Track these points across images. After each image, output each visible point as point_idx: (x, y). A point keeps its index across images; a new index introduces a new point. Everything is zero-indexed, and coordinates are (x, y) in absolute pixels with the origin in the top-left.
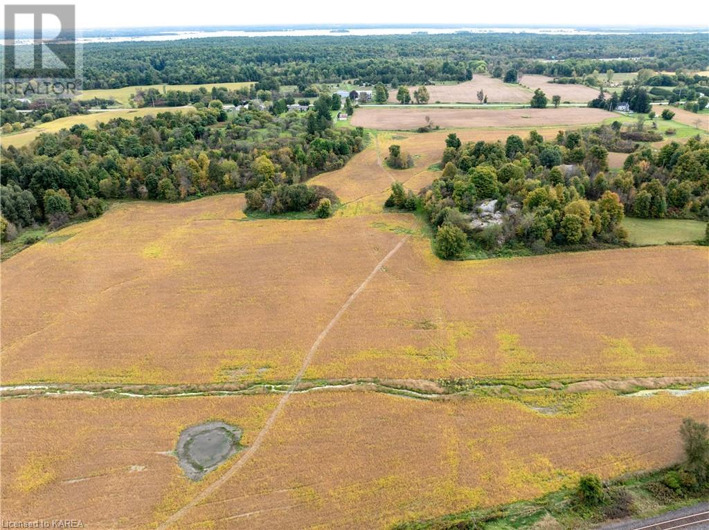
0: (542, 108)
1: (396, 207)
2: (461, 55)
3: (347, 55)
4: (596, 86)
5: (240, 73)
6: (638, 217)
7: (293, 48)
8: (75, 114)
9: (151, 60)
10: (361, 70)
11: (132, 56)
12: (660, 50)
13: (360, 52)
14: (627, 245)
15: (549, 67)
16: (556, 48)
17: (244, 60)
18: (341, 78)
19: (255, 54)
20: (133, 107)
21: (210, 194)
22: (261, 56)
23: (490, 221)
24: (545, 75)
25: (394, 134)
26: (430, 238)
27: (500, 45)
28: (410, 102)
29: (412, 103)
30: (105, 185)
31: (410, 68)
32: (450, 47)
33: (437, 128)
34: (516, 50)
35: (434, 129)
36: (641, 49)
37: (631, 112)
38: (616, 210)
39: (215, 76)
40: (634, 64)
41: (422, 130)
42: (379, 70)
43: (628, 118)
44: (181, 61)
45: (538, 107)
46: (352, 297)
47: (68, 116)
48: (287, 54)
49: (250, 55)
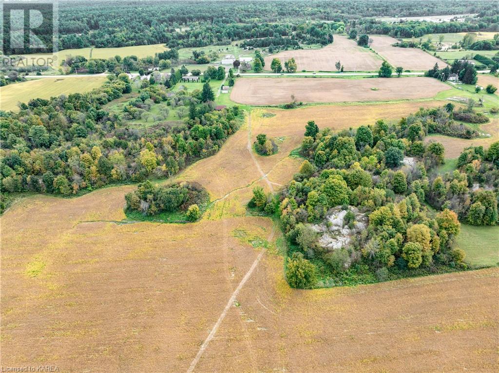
0: (388, 77)
1: (257, 208)
2: (326, 14)
3: (238, 15)
4: (430, 50)
5: (152, 36)
6: (471, 224)
7: (197, 9)
8: (14, 81)
9: (87, 21)
10: (247, 33)
11: (73, 17)
12: (479, 8)
13: (249, 12)
14: (462, 268)
15: (394, 29)
16: (399, 6)
17: (159, 20)
18: (230, 40)
19: (168, 15)
20: (62, 74)
21: (100, 187)
22: (172, 17)
23: (338, 237)
24: (390, 36)
25: (264, 111)
26: (283, 255)
27: (356, 4)
28: (282, 71)
29: (283, 72)
30: (8, 182)
31: (285, 30)
32: (318, 6)
33: (301, 104)
34: (368, 9)
35: (298, 105)
36: (464, 8)
37: (460, 83)
38: (454, 229)
39: (132, 39)
40: (459, 25)
41: (289, 107)
42: (261, 32)
43: (458, 90)
44: (110, 22)
45: (385, 77)
46: (203, 348)
47: (7, 84)
48: (192, 15)
49: (164, 16)
